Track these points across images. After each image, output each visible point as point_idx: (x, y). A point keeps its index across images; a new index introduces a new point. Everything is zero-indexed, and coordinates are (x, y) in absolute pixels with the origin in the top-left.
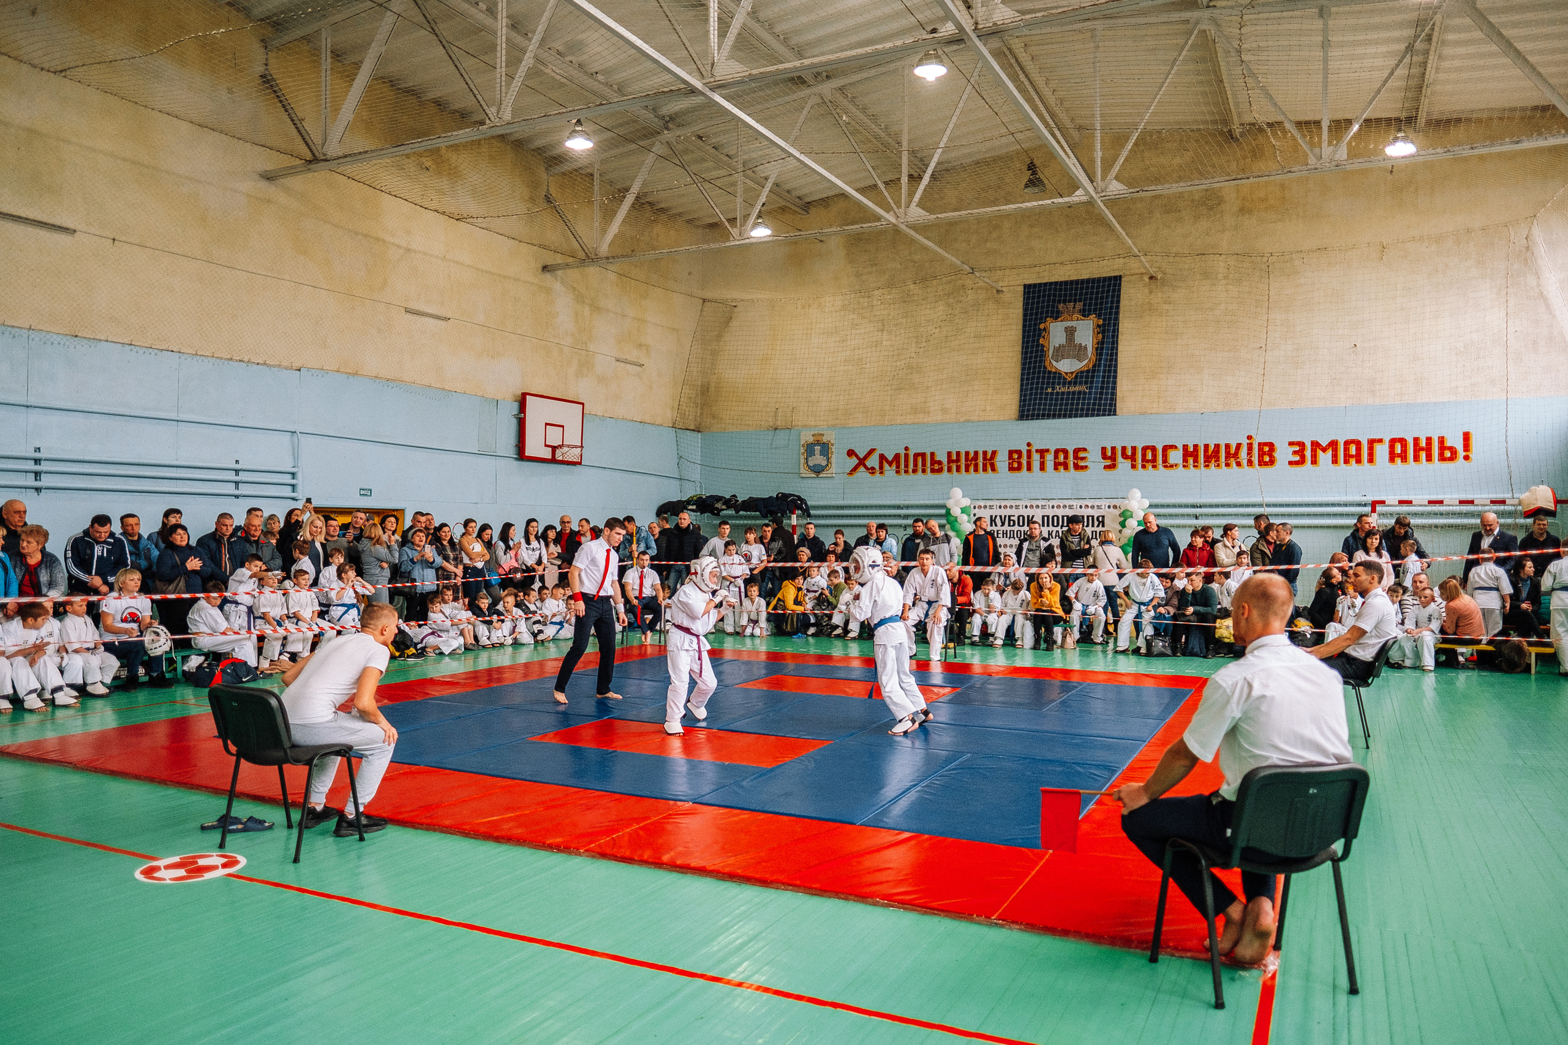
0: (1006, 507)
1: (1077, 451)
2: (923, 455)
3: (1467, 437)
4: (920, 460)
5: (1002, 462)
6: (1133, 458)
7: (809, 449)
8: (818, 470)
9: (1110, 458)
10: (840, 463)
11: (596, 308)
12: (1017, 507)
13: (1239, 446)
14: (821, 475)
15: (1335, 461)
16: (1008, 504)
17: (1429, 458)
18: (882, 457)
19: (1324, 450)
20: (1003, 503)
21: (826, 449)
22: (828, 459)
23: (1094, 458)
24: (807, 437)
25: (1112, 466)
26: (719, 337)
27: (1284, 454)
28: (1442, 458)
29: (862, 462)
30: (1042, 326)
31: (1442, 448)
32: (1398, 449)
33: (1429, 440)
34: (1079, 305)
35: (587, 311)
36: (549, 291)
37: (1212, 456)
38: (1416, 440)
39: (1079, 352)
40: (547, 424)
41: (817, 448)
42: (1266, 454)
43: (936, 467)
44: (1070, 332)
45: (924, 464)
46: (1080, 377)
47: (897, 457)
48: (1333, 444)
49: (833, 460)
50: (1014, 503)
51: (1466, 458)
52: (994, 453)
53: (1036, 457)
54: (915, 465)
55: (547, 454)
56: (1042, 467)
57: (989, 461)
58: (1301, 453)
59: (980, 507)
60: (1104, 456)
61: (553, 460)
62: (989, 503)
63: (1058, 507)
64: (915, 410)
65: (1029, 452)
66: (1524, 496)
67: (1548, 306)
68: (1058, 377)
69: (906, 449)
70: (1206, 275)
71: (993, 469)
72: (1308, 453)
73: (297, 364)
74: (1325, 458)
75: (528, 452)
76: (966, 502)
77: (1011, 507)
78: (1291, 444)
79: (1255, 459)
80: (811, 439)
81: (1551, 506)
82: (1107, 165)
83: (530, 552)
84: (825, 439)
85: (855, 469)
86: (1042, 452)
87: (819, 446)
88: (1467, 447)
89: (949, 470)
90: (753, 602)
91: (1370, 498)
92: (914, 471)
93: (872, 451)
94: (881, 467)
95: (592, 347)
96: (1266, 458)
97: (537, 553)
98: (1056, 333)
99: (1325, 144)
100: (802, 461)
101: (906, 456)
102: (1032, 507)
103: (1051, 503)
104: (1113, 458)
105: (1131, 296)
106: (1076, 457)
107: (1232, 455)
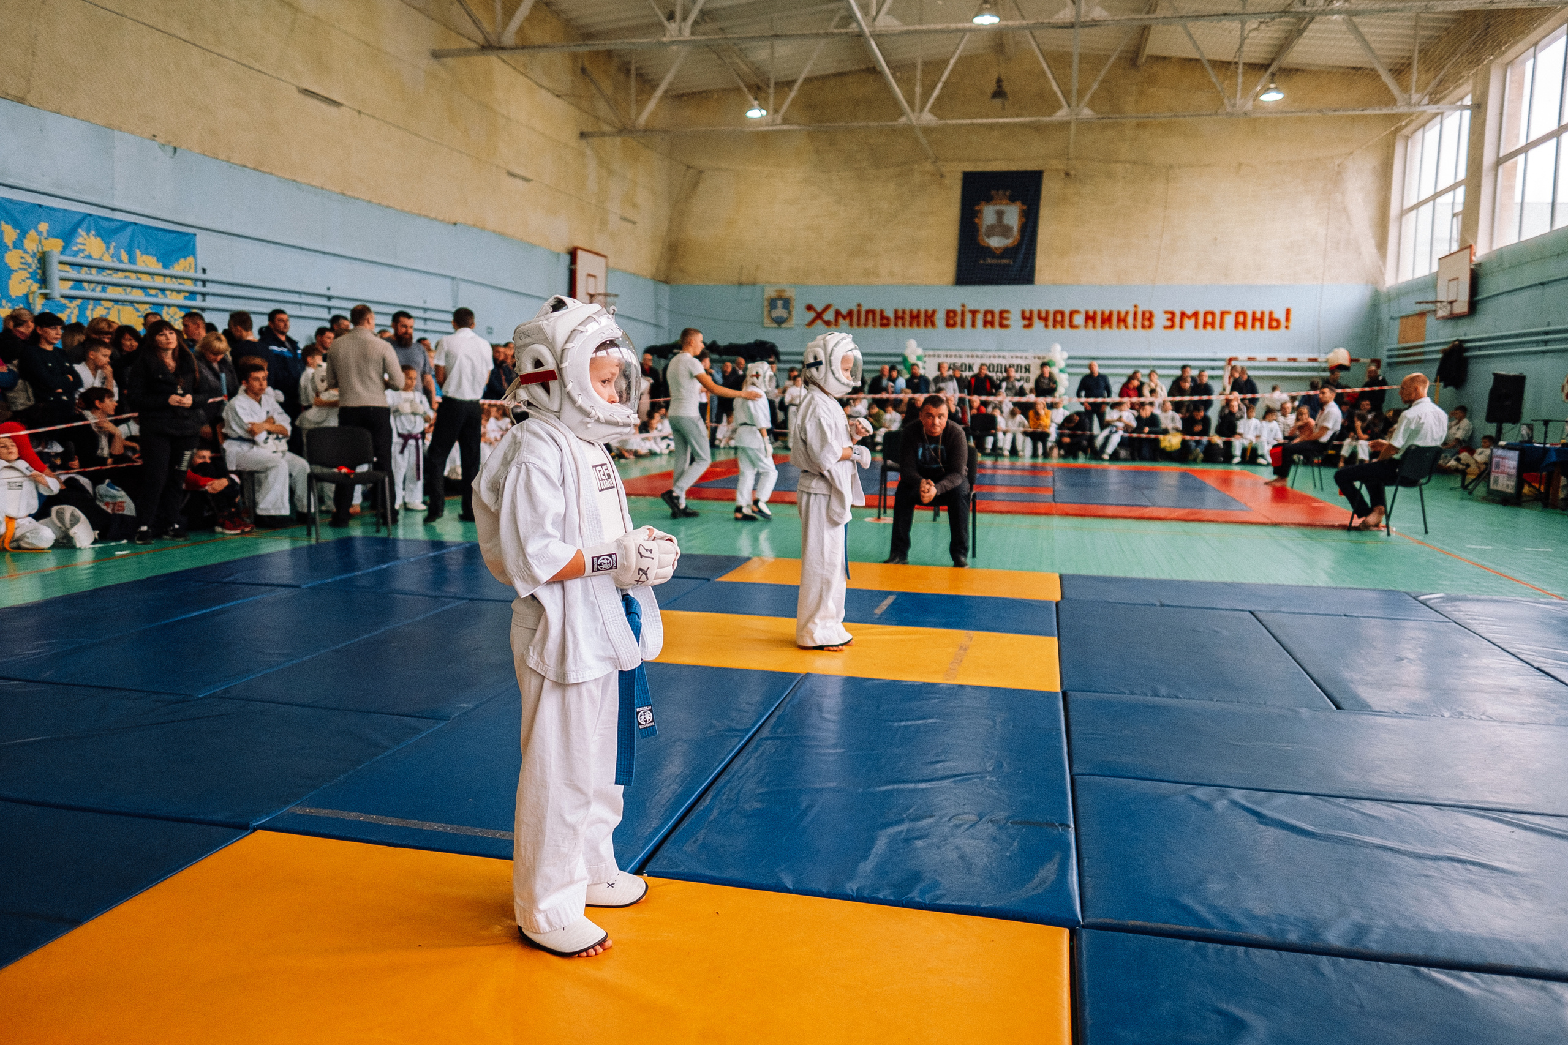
0: (951, 356)
1: (1001, 312)
2: (873, 312)
3: (1288, 311)
4: (870, 317)
5: (940, 318)
6: (1046, 319)
7: (772, 303)
8: (780, 322)
9: (1028, 319)
10: (800, 316)
12: (960, 356)
13: (1127, 313)
14: (783, 326)
15: (1196, 326)
16: (953, 353)
17: (1262, 326)
18: (838, 313)
19: (1189, 317)
20: (949, 353)
21: (787, 303)
22: (790, 313)
23: (1015, 320)
24: (770, 292)
25: (1029, 326)
26: (687, 198)
27: (1160, 320)
28: (1271, 327)
29: (819, 316)
30: (977, 208)
31: (1271, 319)
32: (1241, 319)
33: (1262, 313)
34: (1008, 193)
35: (605, 174)
36: (584, 155)
37: (1107, 320)
38: (1254, 313)
39: (1005, 231)
40: (587, 275)
41: (780, 303)
42: (1148, 319)
43: (885, 322)
44: (1000, 214)
45: (874, 320)
46: (1007, 252)
47: (850, 313)
48: (1196, 314)
49: (795, 313)
50: (957, 353)
51: (1287, 327)
52: (934, 312)
53: (968, 316)
54: (867, 320)
56: (973, 325)
57: (929, 319)
58: (1172, 320)
59: (930, 356)
60: (1024, 318)
62: (937, 353)
63: (994, 357)
64: (867, 273)
65: (963, 313)
66: (1330, 356)
67: (1349, 219)
68: (988, 251)
69: (859, 305)
70: (1110, 175)
71: (933, 325)
72: (1177, 320)
73: (453, 220)
74: (1189, 323)
76: (920, 352)
77: (956, 356)
78: (1166, 312)
79: (1139, 324)
80: (774, 294)
81: (1346, 362)
82: (1081, 93)
84: (787, 295)
85: (811, 323)
86: (974, 313)
87: (780, 302)
88: (1287, 319)
89: (896, 325)
91: (1228, 355)
92: (866, 325)
93: (828, 307)
94: (836, 320)
95: (607, 207)
96: (1147, 323)
98: (988, 214)
99: (1239, 96)
100: (766, 313)
101: (859, 312)
102: (972, 356)
103: (989, 354)
104: (1030, 319)
105: (1050, 188)
106: (1001, 317)
107: (1122, 320)
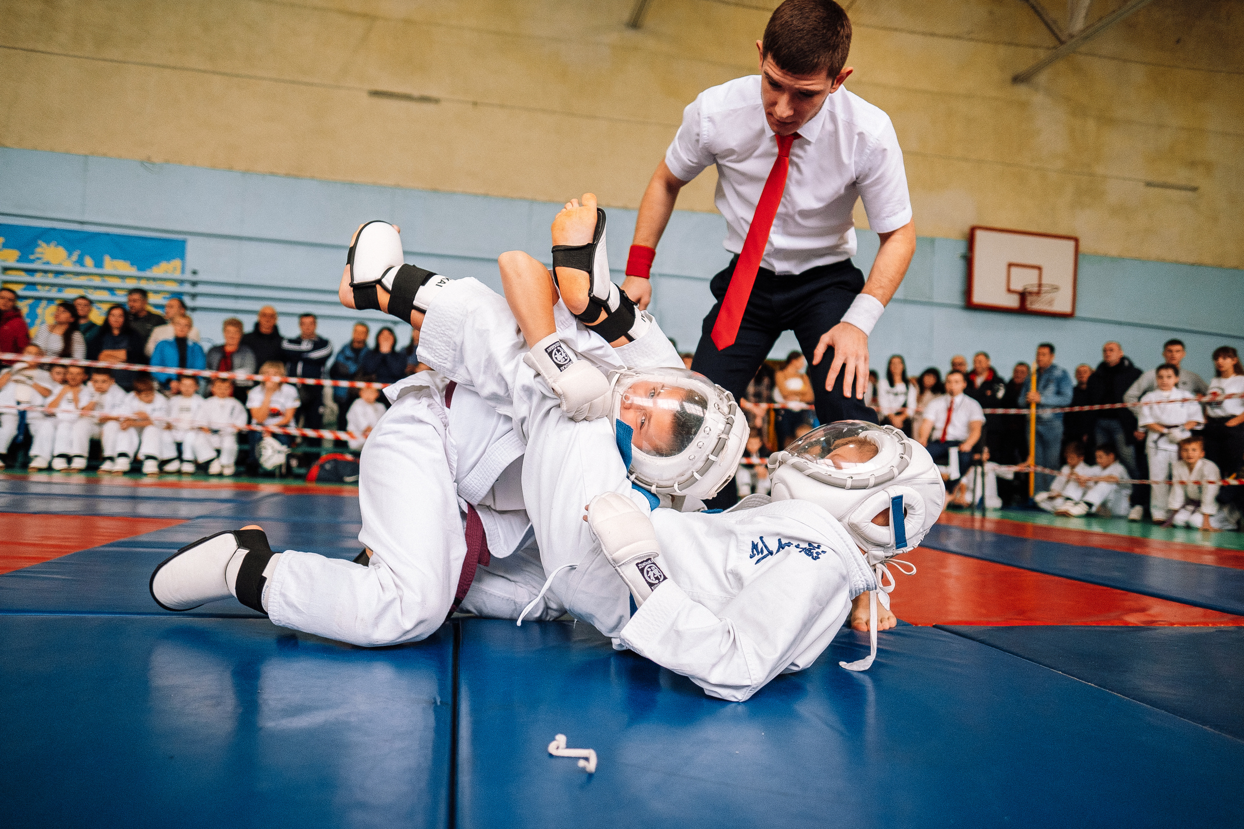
11: (1106, 120)
35: (1091, 125)
36: (1023, 105)
40: (1010, 265)
55: (1013, 302)
61: (1022, 310)
75: (978, 298)
83: (892, 397)
90: (1191, 467)
95: (1099, 170)
97: (901, 399)
